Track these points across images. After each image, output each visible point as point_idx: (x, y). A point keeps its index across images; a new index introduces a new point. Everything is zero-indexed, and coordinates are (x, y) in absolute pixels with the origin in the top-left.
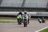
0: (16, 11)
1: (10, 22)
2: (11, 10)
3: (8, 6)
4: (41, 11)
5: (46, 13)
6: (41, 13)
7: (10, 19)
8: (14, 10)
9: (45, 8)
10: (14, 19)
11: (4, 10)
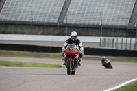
0: (42, 34)
1: (25, 63)
2: (29, 31)
3: (19, 19)
4: (113, 34)
5: (128, 42)
6: (113, 40)
7: (26, 55)
8: (37, 31)
10: (36, 56)
11: (9, 30)
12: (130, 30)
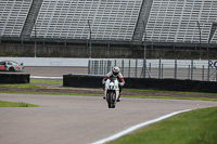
12: (134, 46)
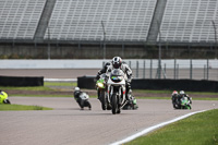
5: (148, 66)
8: (1, 53)
9: (142, 41)
